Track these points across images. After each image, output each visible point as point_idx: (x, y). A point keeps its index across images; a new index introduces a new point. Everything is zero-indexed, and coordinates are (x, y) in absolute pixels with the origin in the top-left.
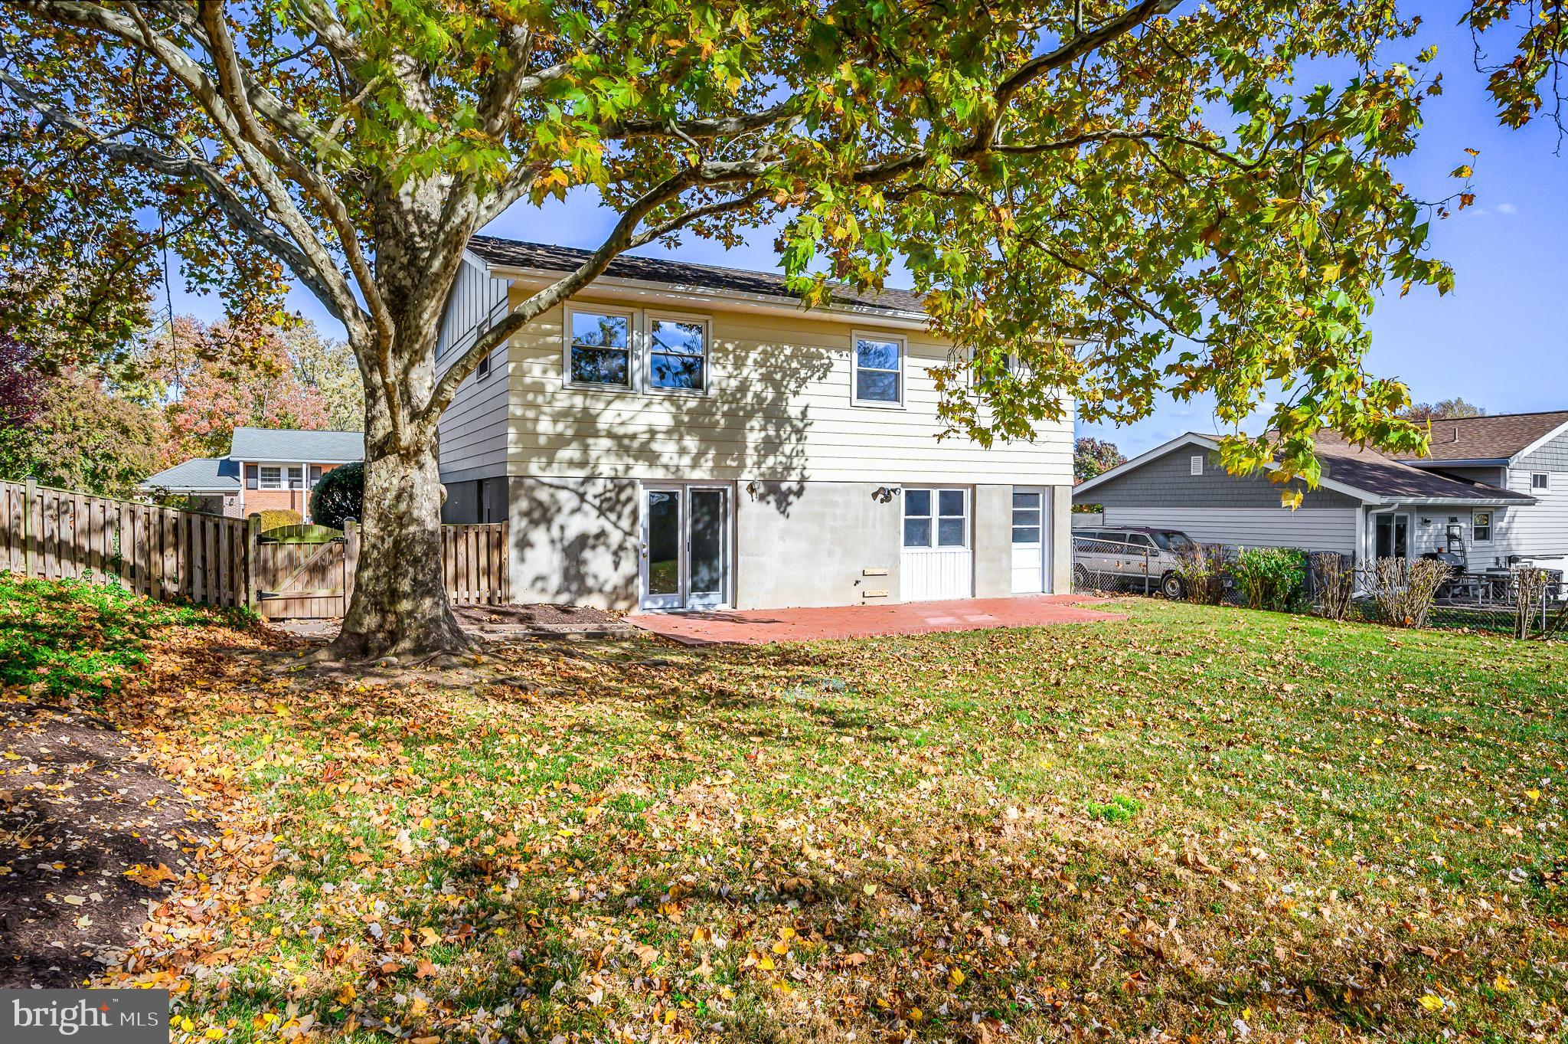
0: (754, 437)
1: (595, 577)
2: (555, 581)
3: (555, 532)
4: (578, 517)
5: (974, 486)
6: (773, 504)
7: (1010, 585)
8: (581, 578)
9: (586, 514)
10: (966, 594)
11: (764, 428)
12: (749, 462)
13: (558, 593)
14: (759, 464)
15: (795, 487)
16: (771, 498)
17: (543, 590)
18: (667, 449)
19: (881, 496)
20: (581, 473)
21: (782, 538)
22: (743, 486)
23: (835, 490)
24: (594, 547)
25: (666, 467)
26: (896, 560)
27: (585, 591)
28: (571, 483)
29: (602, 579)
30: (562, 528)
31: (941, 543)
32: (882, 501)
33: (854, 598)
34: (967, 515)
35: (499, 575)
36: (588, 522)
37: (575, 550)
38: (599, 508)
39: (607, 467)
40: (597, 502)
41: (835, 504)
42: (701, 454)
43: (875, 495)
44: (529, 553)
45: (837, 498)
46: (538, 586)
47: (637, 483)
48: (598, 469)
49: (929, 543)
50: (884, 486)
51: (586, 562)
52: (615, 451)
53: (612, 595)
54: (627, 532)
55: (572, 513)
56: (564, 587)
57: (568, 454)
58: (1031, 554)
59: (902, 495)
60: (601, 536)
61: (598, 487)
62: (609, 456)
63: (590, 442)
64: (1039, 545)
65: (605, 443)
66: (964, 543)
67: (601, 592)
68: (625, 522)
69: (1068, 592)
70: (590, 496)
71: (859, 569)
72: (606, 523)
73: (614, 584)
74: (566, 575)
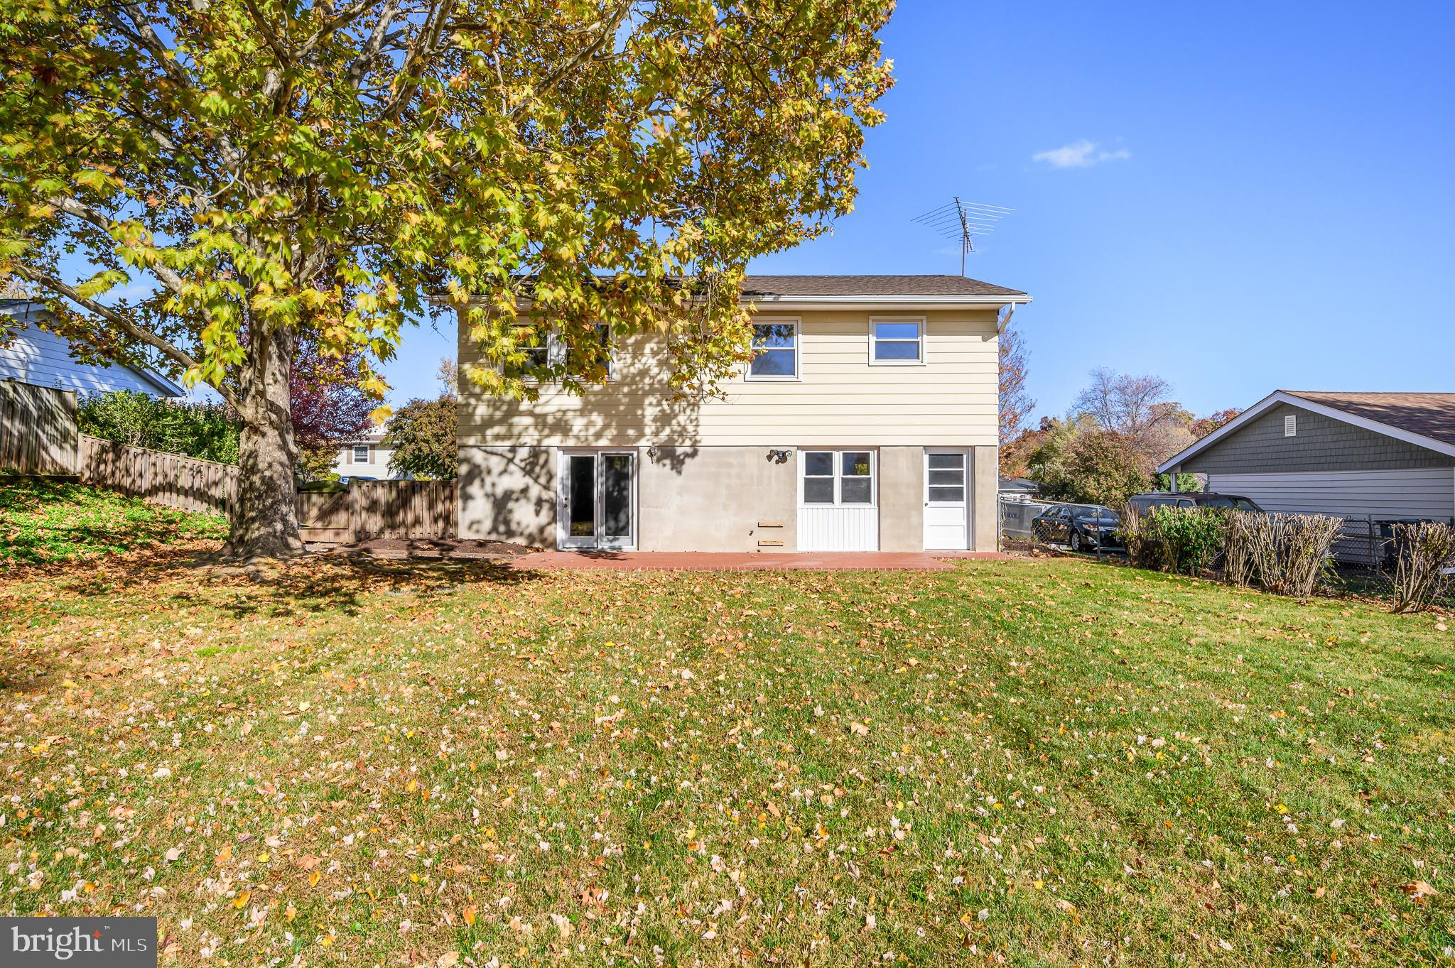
0: (650, 412)
1: (519, 524)
2: (487, 525)
3: (488, 488)
4: (506, 478)
5: (878, 448)
6: (668, 467)
7: (921, 541)
8: (507, 522)
9: (511, 473)
10: (874, 548)
11: (659, 404)
12: (648, 431)
13: (489, 533)
14: (656, 434)
15: (689, 450)
16: (667, 462)
17: (477, 531)
18: (578, 424)
19: (776, 458)
20: (508, 443)
21: (680, 494)
22: (644, 451)
23: (732, 454)
24: (517, 500)
25: (577, 437)
26: (793, 514)
27: (510, 533)
28: (500, 450)
29: (524, 525)
30: (493, 485)
31: (844, 500)
32: (777, 462)
33: (750, 546)
34: (873, 475)
36: (516, 480)
37: (501, 504)
38: (523, 469)
39: (531, 438)
41: (730, 465)
42: (606, 427)
43: (770, 458)
44: (471, 504)
45: (731, 460)
46: (475, 527)
47: (553, 450)
48: (522, 440)
49: (831, 500)
50: (779, 449)
51: (510, 511)
52: (536, 426)
53: (531, 538)
54: (547, 488)
55: (501, 474)
56: (494, 529)
57: (497, 430)
58: (955, 512)
59: (801, 457)
60: (525, 491)
61: (523, 453)
62: (531, 430)
63: (516, 420)
64: (964, 504)
65: (528, 420)
66: (869, 501)
67: (521, 534)
68: (543, 480)
69: (995, 551)
70: (517, 461)
71: (753, 521)
72: (529, 480)
73: (533, 529)
74: (495, 521)
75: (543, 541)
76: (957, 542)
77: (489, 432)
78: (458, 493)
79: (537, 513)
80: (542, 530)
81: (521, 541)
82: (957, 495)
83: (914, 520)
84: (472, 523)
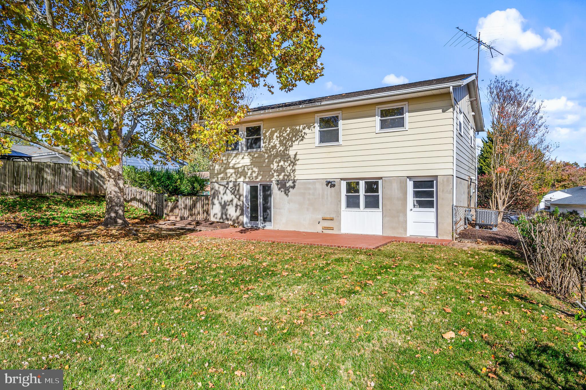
1: (230, 215)
2: (219, 216)
3: (220, 200)
4: (225, 196)
5: (383, 178)
6: (283, 192)
8: (226, 214)
9: (227, 194)
10: (380, 233)
13: (220, 219)
15: (292, 185)
17: (216, 218)
19: (330, 185)
20: (226, 181)
21: (289, 203)
22: (275, 183)
23: (309, 183)
24: (229, 205)
25: (249, 177)
26: (339, 214)
27: (227, 219)
28: (223, 184)
29: (231, 216)
30: (222, 199)
31: (365, 207)
32: (331, 187)
33: (318, 229)
34: (380, 193)
35: (207, 212)
36: (229, 197)
37: (224, 206)
38: (231, 191)
39: (233, 178)
40: (231, 190)
41: (310, 189)
42: (259, 173)
43: (327, 185)
44: (214, 206)
45: (310, 186)
46: (216, 216)
47: (241, 183)
48: (230, 179)
49: (358, 206)
50: (331, 180)
51: (227, 210)
52: (235, 173)
53: (234, 221)
54: (239, 199)
55: (224, 194)
56: (222, 218)
57: (222, 175)
58: (429, 214)
59: (344, 184)
60: (232, 201)
61: (231, 185)
62: (234, 175)
63: (228, 171)
64: (434, 210)
65: (232, 171)
66: (378, 207)
67: (231, 220)
68: (238, 197)
69: (450, 238)
70: (229, 188)
71: (320, 217)
72: (233, 196)
73: (234, 218)
74: (222, 214)
75: (238, 223)
76: (430, 232)
77: (220, 176)
78: (210, 202)
79: (236, 211)
80: (238, 218)
81: (230, 222)
82: (430, 205)
83: (401, 219)
84: (215, 215)
